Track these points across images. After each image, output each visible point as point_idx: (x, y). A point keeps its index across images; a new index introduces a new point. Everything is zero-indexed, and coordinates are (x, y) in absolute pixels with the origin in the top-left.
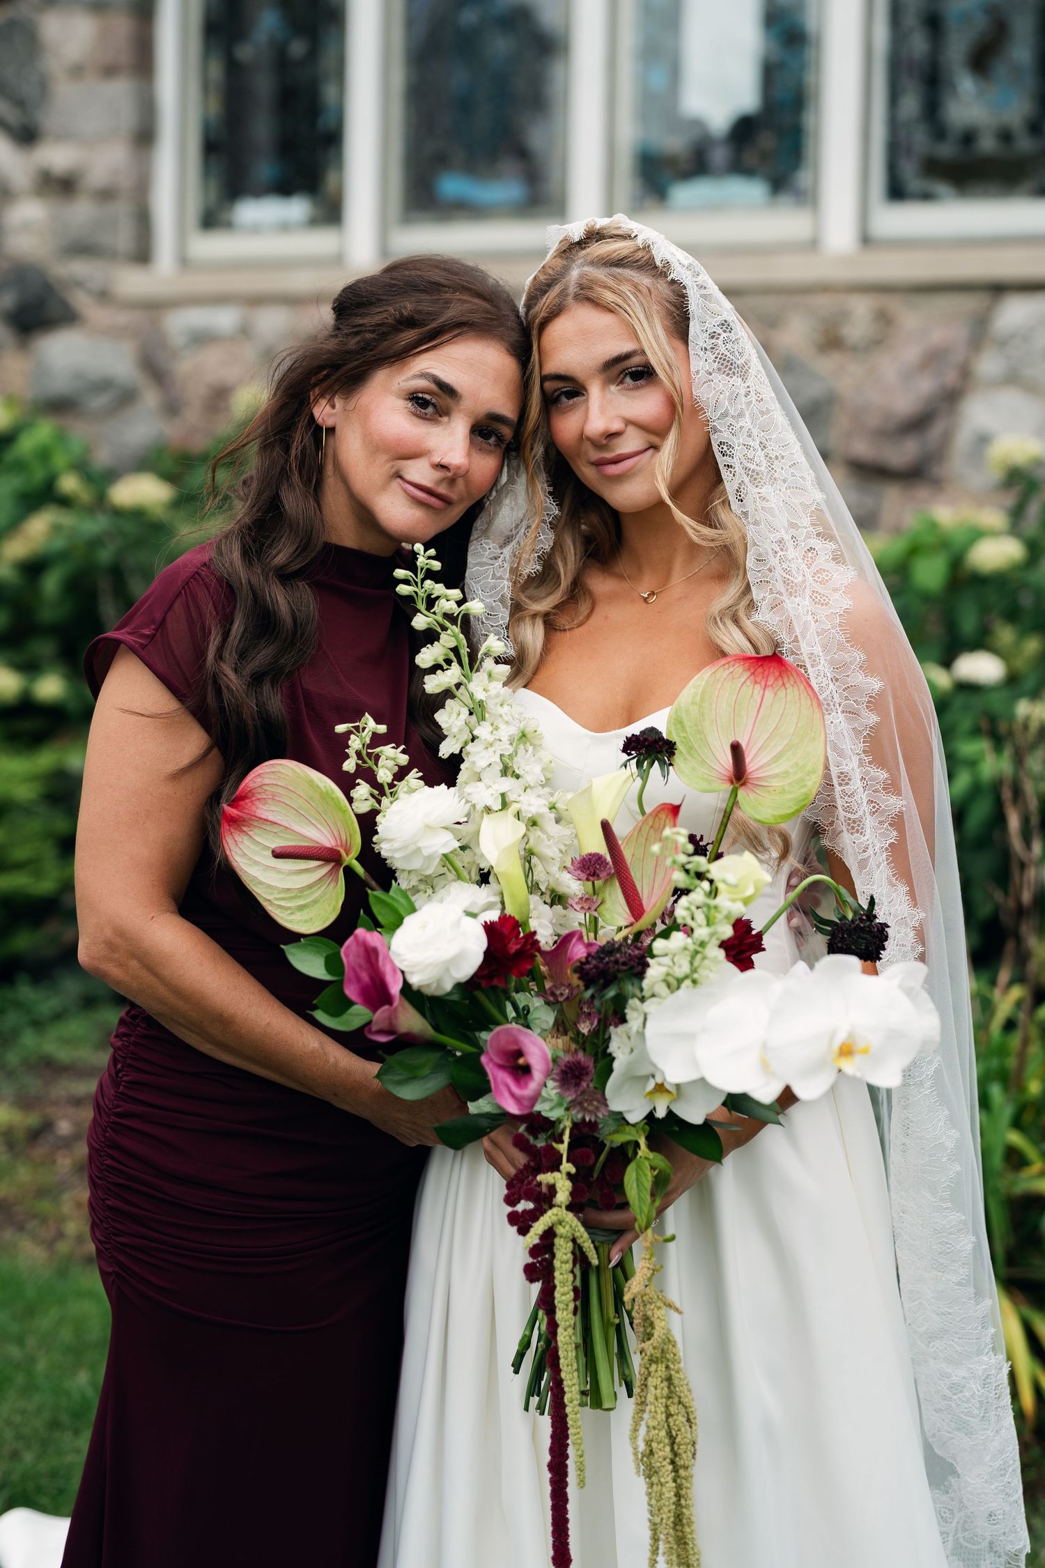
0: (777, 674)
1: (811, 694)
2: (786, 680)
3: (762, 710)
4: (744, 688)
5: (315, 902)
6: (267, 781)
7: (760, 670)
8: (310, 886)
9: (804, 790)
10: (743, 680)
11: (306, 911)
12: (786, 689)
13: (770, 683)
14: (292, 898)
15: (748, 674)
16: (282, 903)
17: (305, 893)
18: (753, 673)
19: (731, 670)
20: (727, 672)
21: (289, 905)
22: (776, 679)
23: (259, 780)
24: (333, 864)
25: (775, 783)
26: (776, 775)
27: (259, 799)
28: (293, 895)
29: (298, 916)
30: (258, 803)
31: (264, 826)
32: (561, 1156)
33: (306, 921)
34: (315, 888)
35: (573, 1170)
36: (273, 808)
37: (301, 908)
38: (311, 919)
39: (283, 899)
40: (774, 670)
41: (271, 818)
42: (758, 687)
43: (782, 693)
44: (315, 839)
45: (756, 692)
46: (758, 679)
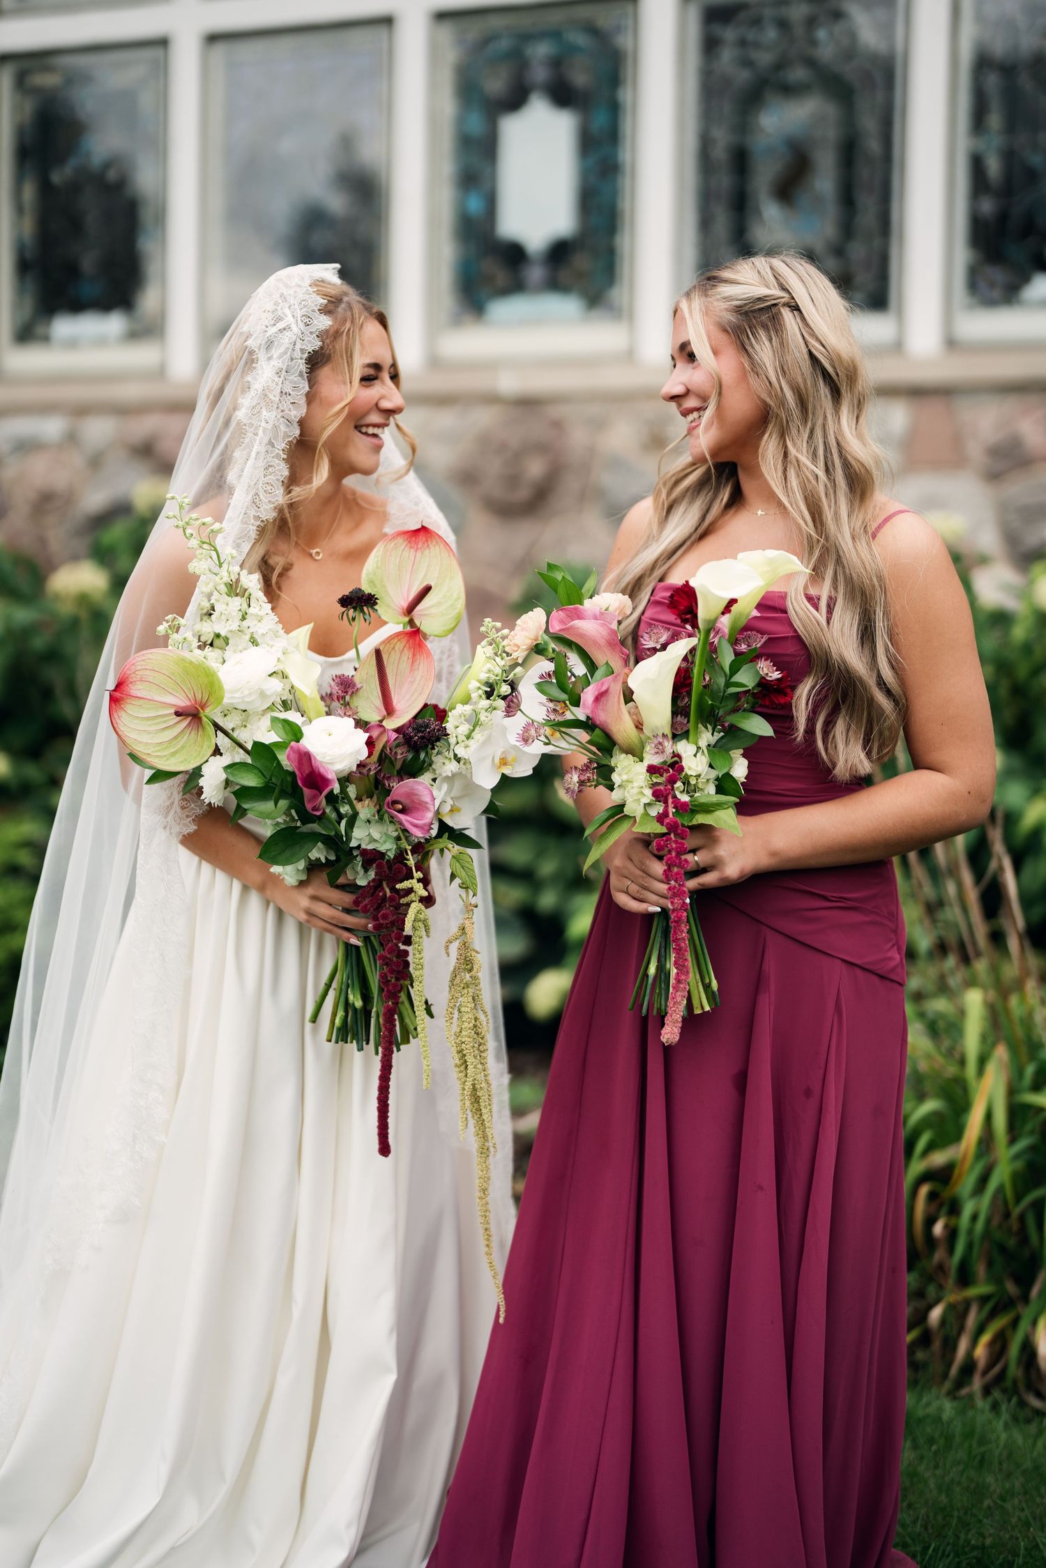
0: (424, 539)
1: (448, 548)
2: (429, 543)
3: (415, 566)
4: (404, 552)
5: (183, 747)
6: (138, 668)
7: (414, 539)
8: (176, 738)
9: (457, 611)
10: (402, 548)
11: (177, 755)
12: (429, 549)
13: (419, 546)
14: (164, 749)
15: (406, 543)
16: (159, 754)
17: (173, 743)
18: (409, 542)
19: (395, 542)
20: (393, 544)
21: (164, 754)
22: (424, 543)
23: (133, 667)
24: (190, 718)
25: (433, 610)
26: (432, 606)
27: (131, 682)
28: (165, 746)
29: (173, 760)
30: (130, 685)
31: (133, 702)
32: (411, 868)
33: (182, 762)
34: (180, 738)
35: (421, 876)
36: (140, 687)
37: (173, 754)
38: (185, 759)
39: (158, 751)
40: (422, 536)
41: (139, 695)
42: (412, 550)
43: (427, 552)
44: (174, 703)
45: (411, 553)
46: (413, 545)
